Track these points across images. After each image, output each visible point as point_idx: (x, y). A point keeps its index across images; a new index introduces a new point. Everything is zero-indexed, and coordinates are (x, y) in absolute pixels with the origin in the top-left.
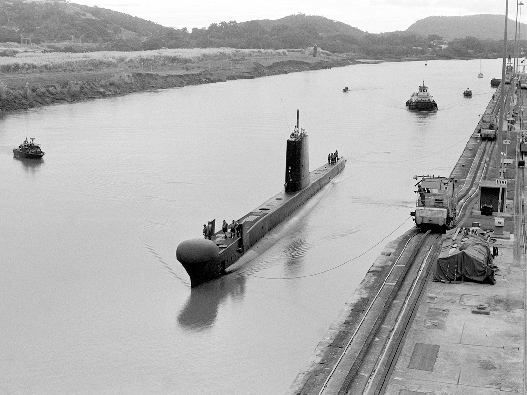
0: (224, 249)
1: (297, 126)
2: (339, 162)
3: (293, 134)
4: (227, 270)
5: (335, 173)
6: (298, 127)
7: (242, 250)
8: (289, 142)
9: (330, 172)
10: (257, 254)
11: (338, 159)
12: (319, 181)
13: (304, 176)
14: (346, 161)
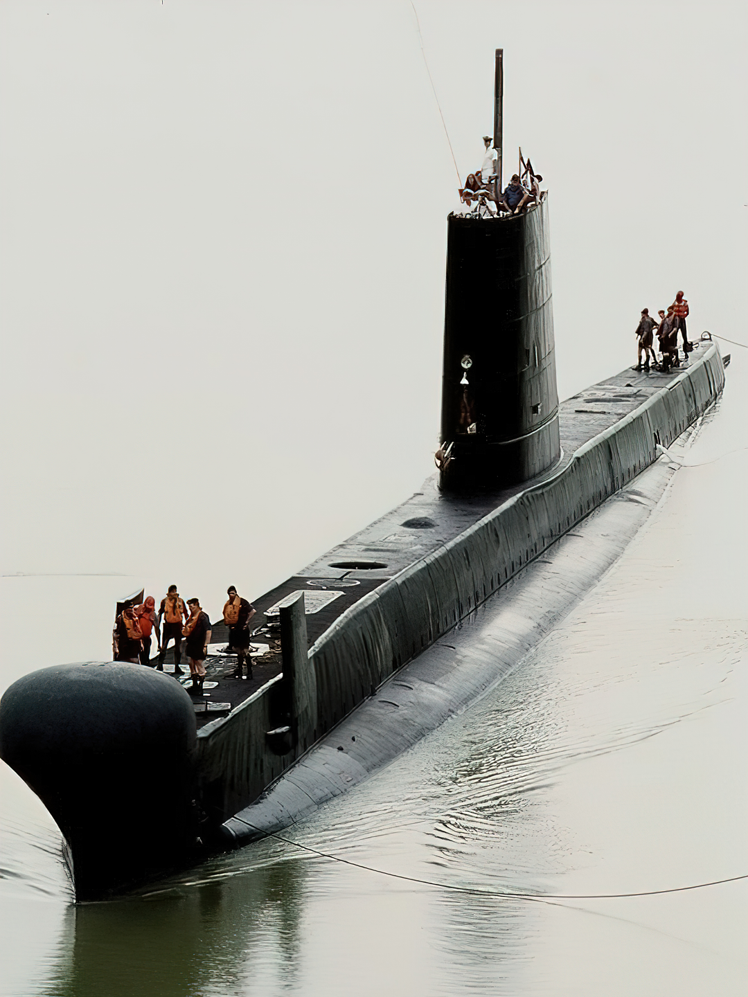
0: (218, 722)
1: (497, 141)
2: (693, 363)
3: (473, 183)
4: (233, 825)
5: (683, 416)
6: (498, 145)
7: (290, 738)
8: (455, 223)
9: (653, 409)
10: (358, 766)
11: (688, 347)
12: (608, 448)
13: (535, 410)
14: (727, 359)
